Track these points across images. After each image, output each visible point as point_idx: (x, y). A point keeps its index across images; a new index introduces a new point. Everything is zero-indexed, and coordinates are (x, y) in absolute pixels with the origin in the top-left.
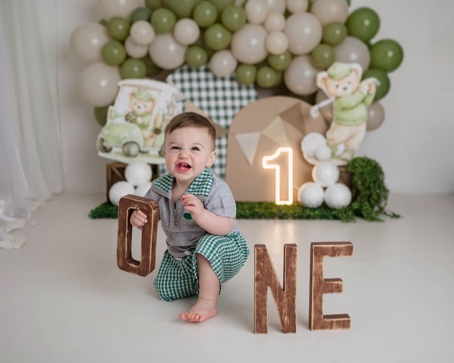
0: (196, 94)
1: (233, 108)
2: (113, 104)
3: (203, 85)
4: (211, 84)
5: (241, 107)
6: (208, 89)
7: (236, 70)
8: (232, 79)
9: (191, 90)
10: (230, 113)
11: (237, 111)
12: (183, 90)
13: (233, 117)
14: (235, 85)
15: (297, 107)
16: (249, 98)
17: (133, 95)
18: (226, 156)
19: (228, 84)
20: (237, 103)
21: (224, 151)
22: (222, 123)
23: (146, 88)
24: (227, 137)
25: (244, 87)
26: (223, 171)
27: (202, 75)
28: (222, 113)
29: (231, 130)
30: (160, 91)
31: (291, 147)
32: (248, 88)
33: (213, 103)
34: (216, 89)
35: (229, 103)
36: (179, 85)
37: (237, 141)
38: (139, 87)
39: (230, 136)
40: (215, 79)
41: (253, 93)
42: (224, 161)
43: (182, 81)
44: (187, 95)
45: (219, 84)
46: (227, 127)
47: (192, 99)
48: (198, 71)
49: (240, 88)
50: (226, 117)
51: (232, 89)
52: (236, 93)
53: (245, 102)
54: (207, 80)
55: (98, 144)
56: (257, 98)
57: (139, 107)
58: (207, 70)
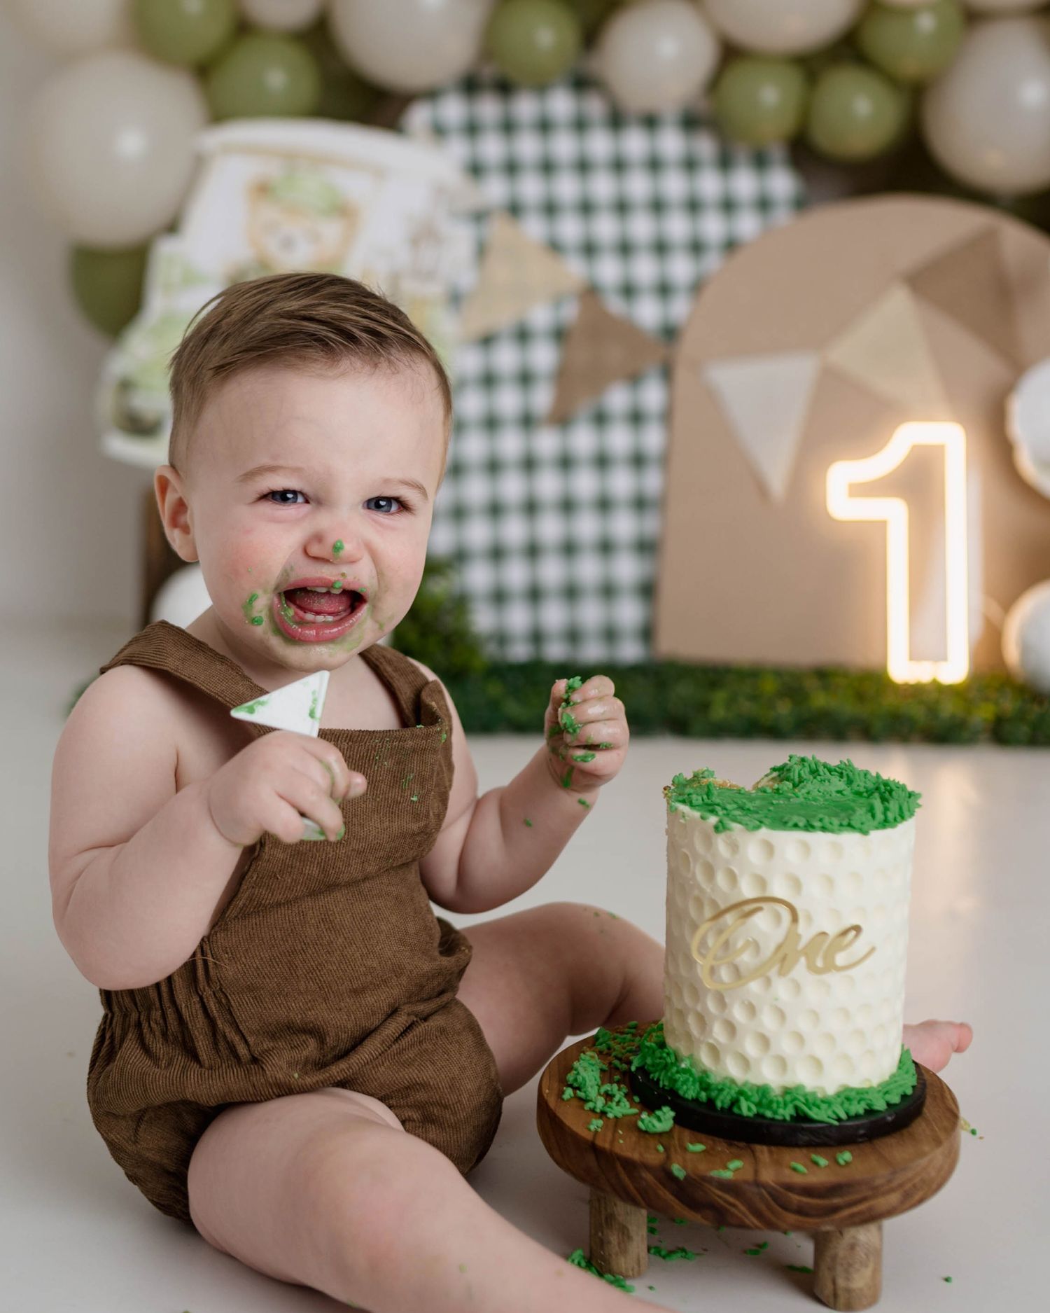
0: (531, 188)
1: (696, 247)
2: (172, 227)
3: (564, 146)
4: (600, 144)
5: (731, 246)
6: (583, 166)
7: (714, 84)
8: (690, 123)
9: (511, 168)
10: (681, 269)
11: (713, 261)
12: (476, 170)
13: (697, 287)
14: (705, 146)
15: (983, 243)
16: (764, 204)
17: (263, 190)
18: (665, 460)
19: (671, 143)
20: (713, 227)
21: (653, 439)
22: (648, 313)
23: (321, 161)
24: (667, 373)
25: (742, 154)
26: (651, 524)
27: (561, 104)
28: (645, 269)
29: (687, 348)
30: (379, 173)
31: (959, 420)
32: (760, 162)
33: (606, 228)
34: (619, 166)
35: (677, 227)
36: (457, 150)
37: (711, 398)
38: (291, 158)
39: (681, 374)
40: (616, 121)
41: (782, 183)
42: (652, 481)
43: (472, 129)
44: (495, 190)
45: (635, 143)
46: (670, 333)
47: (514, 209)
48: (541, 88)
49: (725, 163)
50: (664, 290)
51: (690, 165)
52: (710, 184)
53: (747, 225)
54: (580, 125)
55: (106, 403)
56: (801, 204)
57: (288, 244)
58: (582, 83)
